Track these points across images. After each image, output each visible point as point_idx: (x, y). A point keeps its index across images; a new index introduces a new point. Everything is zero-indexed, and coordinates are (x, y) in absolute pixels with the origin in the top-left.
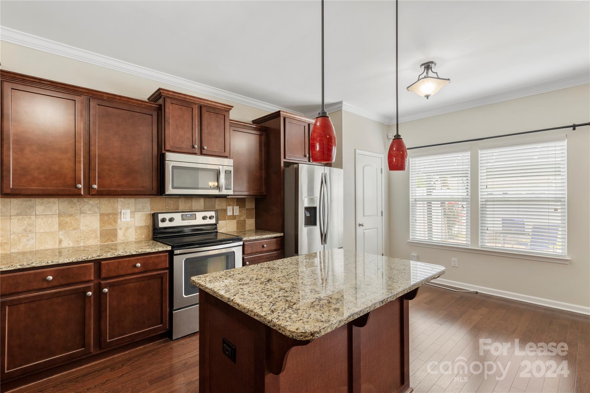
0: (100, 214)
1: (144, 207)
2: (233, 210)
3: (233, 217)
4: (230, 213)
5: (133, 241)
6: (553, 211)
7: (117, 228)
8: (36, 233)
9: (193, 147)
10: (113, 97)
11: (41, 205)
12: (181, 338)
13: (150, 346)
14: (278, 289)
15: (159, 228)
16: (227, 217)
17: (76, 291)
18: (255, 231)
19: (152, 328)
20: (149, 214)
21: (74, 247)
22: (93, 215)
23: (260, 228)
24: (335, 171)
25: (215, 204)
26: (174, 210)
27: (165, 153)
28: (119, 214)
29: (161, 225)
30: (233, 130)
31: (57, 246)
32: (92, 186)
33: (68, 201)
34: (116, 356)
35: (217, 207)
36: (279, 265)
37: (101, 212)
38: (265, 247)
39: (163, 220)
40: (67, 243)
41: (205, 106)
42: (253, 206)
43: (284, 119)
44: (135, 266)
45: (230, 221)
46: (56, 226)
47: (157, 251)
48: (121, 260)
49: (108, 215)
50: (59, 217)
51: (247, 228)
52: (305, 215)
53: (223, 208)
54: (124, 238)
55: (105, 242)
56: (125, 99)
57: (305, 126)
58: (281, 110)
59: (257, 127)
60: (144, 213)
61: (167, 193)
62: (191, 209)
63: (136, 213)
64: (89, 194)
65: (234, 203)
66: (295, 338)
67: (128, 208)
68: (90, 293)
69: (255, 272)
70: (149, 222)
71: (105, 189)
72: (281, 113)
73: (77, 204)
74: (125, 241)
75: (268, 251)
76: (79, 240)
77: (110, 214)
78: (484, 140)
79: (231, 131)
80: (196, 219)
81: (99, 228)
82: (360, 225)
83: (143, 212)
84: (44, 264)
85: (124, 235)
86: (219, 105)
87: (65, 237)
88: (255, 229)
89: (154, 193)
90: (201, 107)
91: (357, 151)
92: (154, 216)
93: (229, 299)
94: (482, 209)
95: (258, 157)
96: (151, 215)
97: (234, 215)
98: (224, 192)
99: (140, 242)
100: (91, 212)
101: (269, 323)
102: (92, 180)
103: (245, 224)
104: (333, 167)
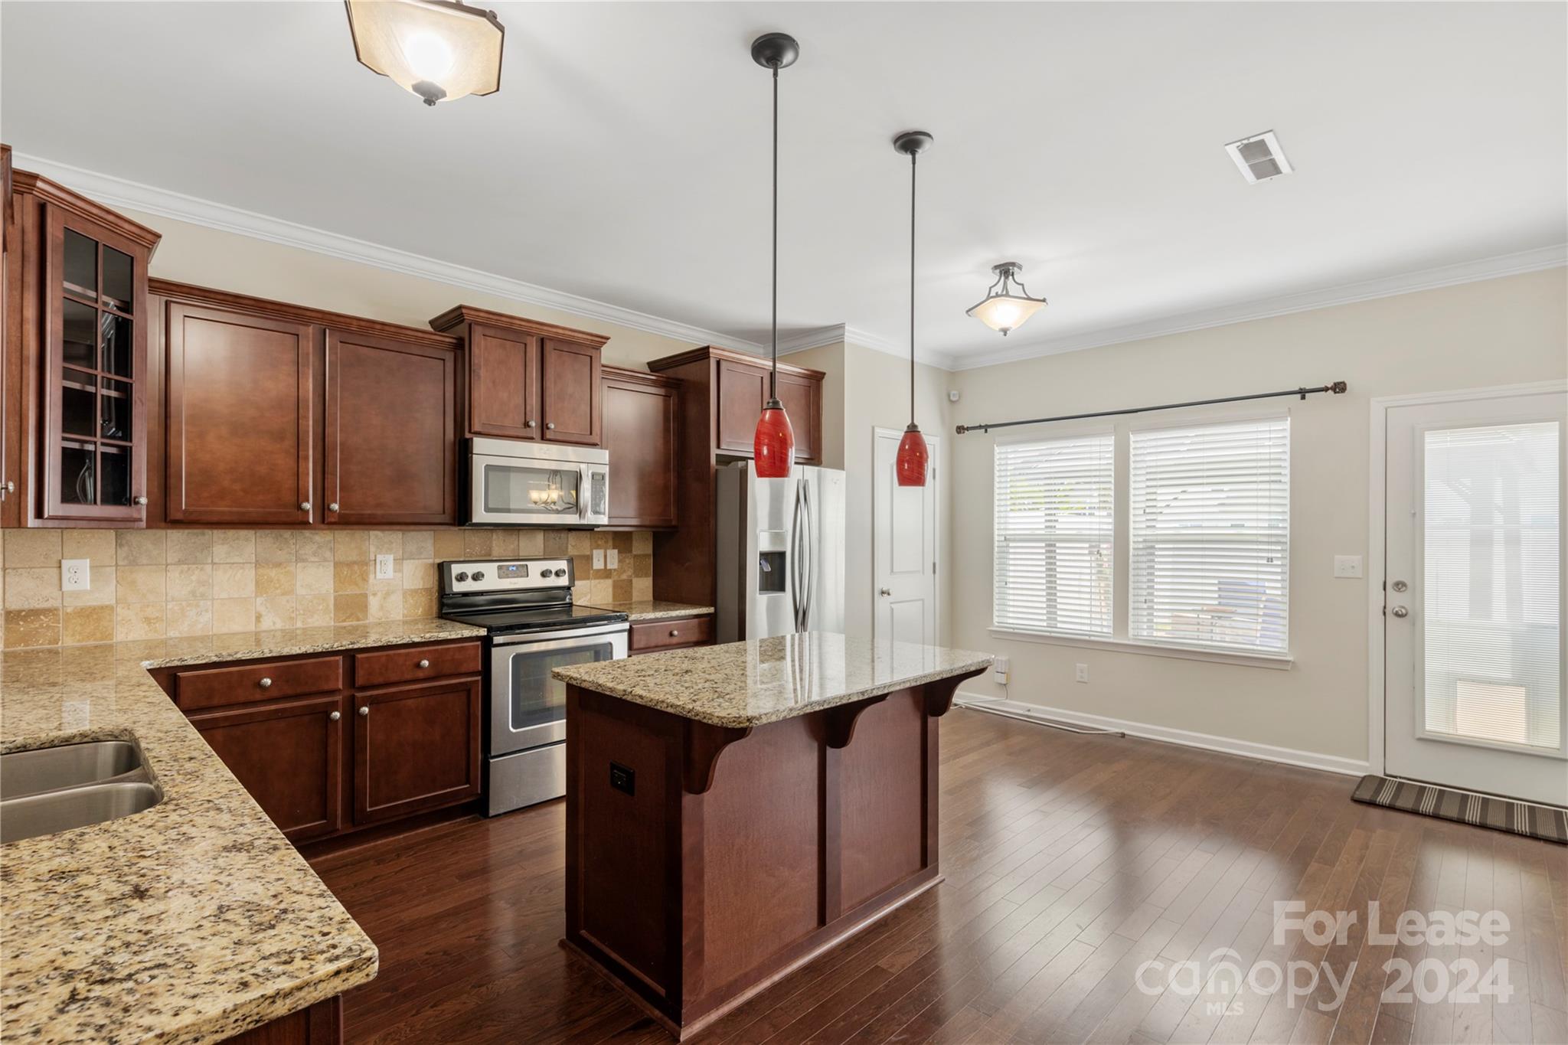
0: (334, 563)
1: (422, 550)
2: (606, 558)
3: (606, 573)
4: (598, 564)
5: (400, 621)
6: (1265, 562)
7: (367, 592)
8: (213, 599)
9: (527, 425)
10: (368, 324)
11: (223, 544)
12: (505, 813)
13: (445, 826)
14: (702, 681)
15: (453, 594)
16: (591, 572)
17: (312, 710)
18: (652, 603)
19: (449, 790)
20: (431, 564)
21: (285, 630)
22: (320, 565)
23: (662, 596)
24: (829, 473)
25: (567, 544)
26: (482, 556)
27: (472, 439)
28: (371, 563)
29: (458, 587)
30: (609, 387)
31: (252, 628)
32: (329, 506)
33: (273, 535)
34: (380, 842)
35: (572, 551)
36: (704, 654)
37: (336, 559)
38: (675, 636)
39: (461, 577)
40: (271, 622)
41: (551, 339)
42: (649, 550)
43: (718, 363)
44: (418, 666)
45: (597, 581)
46: (252, 586)
47: (460, 636)
48: (391, 652)
49: (350, 564)
50: (256, 569)
51: (636, 596)
52: (761, 569)
53: (582, 554)
54: (381, 614)
55: (344, 621)
56: (393, 329)
57: (762, 378)
58: (711, 344)
59: (661, 379)
60: (420, 561)
61: (474, 521)
62: (517, 554)
63: (405, 561)
64: (323, 522)
65: (606, 542)
66: (725, 725)
67: (389, 551)
68: (337, 715)
69: (662, 662)
70: (432, 582)
71: (352, 512)
72: (711, 350)
73: (291, 542)
74: (383, 620)
75: (682, 643)
76: (293, 615)
77: (355, 563)
78: (1139, 413)
79: (605, 389)
80: (528, 576)
81: (332, 591)
82: (883, 593)
83: (418, 559)
84: (256, 655)
85: (382, 608)
86: (580, 335)
87: (267, 608)
88: (651, 598)
89: (447, 521)
90: (542, 340)
91: (877, 430)
92: (442, 569)
93: (625, 691)
94: (1136, 559)
95: (660, 443)
96: (436, 566)
97: (608, 568)
98: (590, 519)
99: (415, 622)
100: (316, 560)
101: (689, 712)
102: (328, 493)
103: (631, 588)
104: (824, 467)
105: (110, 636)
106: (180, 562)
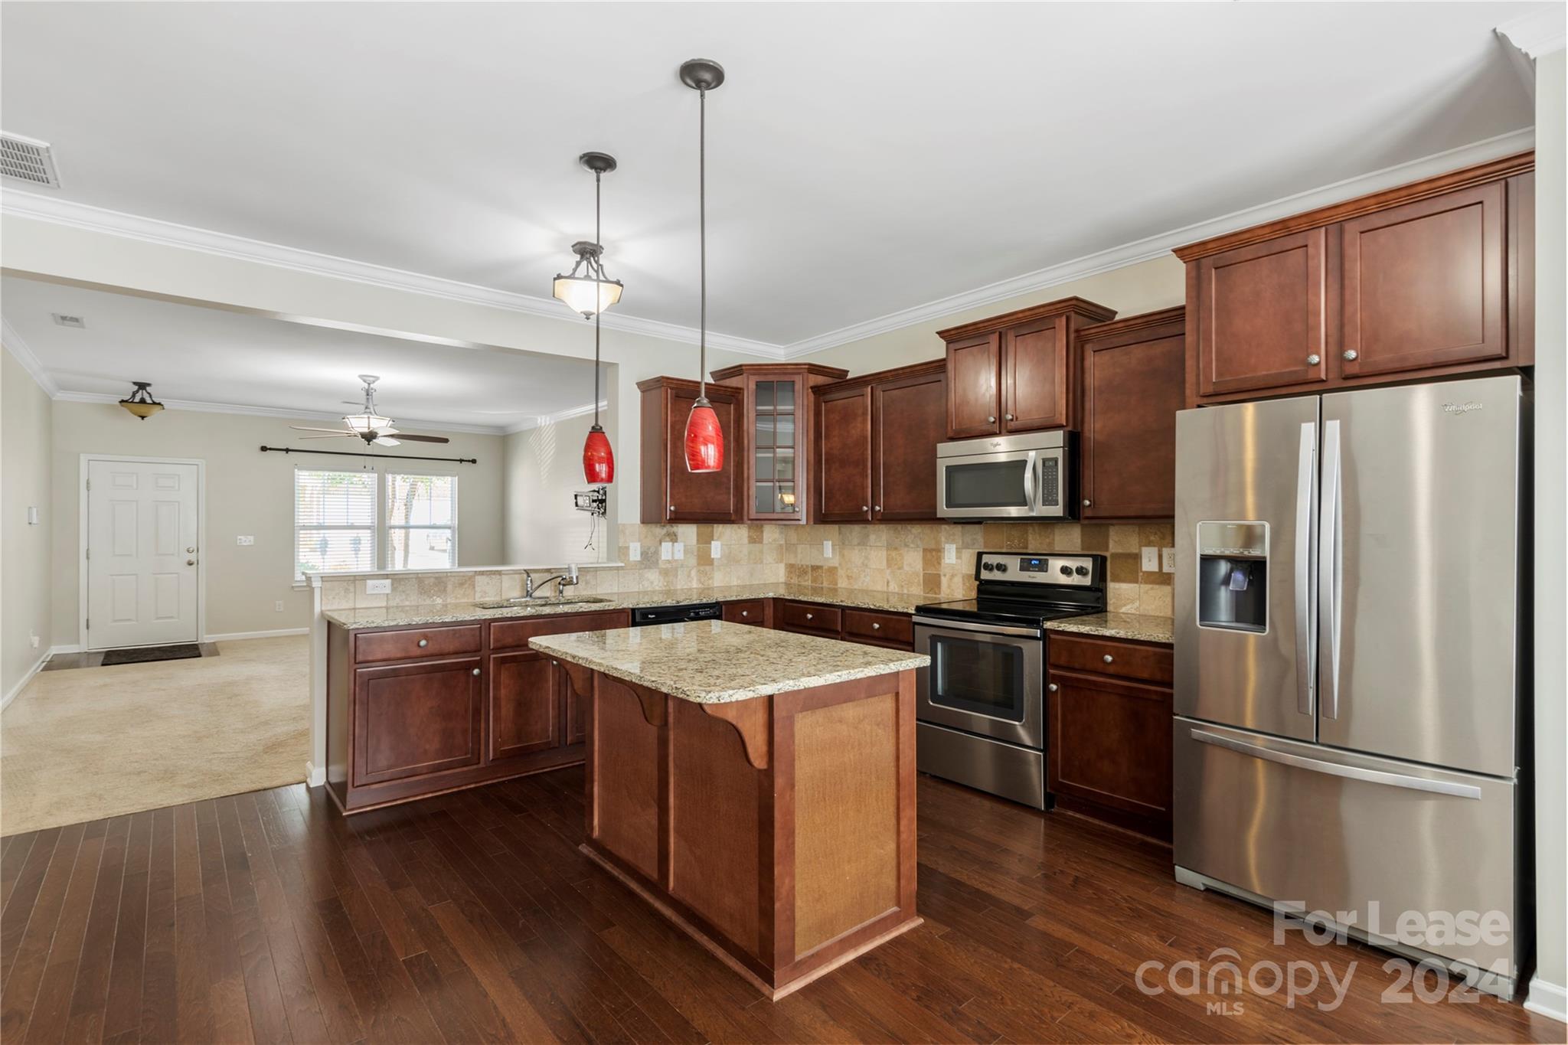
0: (923, 549)
1: (969, 543)
2: (1159, 558)
3: (1161, 578)
4: (1150, 565)
7: (941, 573)
8: (871, 567)
9: (989, 422)
15: (986, 580)
16: (1141, 573)
20: (972, 554)
22: (915, 550)
25: (1107, 539)
26: (1019, 548)
27: (935, 445)
28: (942, 550)
29: (989, 575)
30: (1094, 351)
32: (874, 508)
35: (1113, 548)
37: (924, 546)
38: (1109, 663)
41: (1013, 328)
43: (1198, 266)
45: (1151, 586)
46: (885, 562)
48: (862, 613)
49: (931, 550)
53: (1128, 551)
54: (949, 591)
55: (928, 593)
57: (1305, 247)
61: (938, 516)
62: (1045, 549)
63: (963, 550)
64: (875, 520)
65: (1163, 538)
67: (953, 541)
70: (973, 568)
71: (889, 512)
73: (902, 533)
74: (950, 596)
75: (1124, 676)
76: (903, 584)
77: (933, 549)
79: (1089, 354)
80: (1047, 571)
81: (921, 570)
83: (972, 549)
85: (949, 587)
86: (1041, 310)
87: (891, 577)
90: (1000, 333)
96: (978, 556)
97: (1164, 571)
98: (1040, 511)
100: (914, 546)
102: (875, 499)
105: (836, 584)
106: (859, 544)
